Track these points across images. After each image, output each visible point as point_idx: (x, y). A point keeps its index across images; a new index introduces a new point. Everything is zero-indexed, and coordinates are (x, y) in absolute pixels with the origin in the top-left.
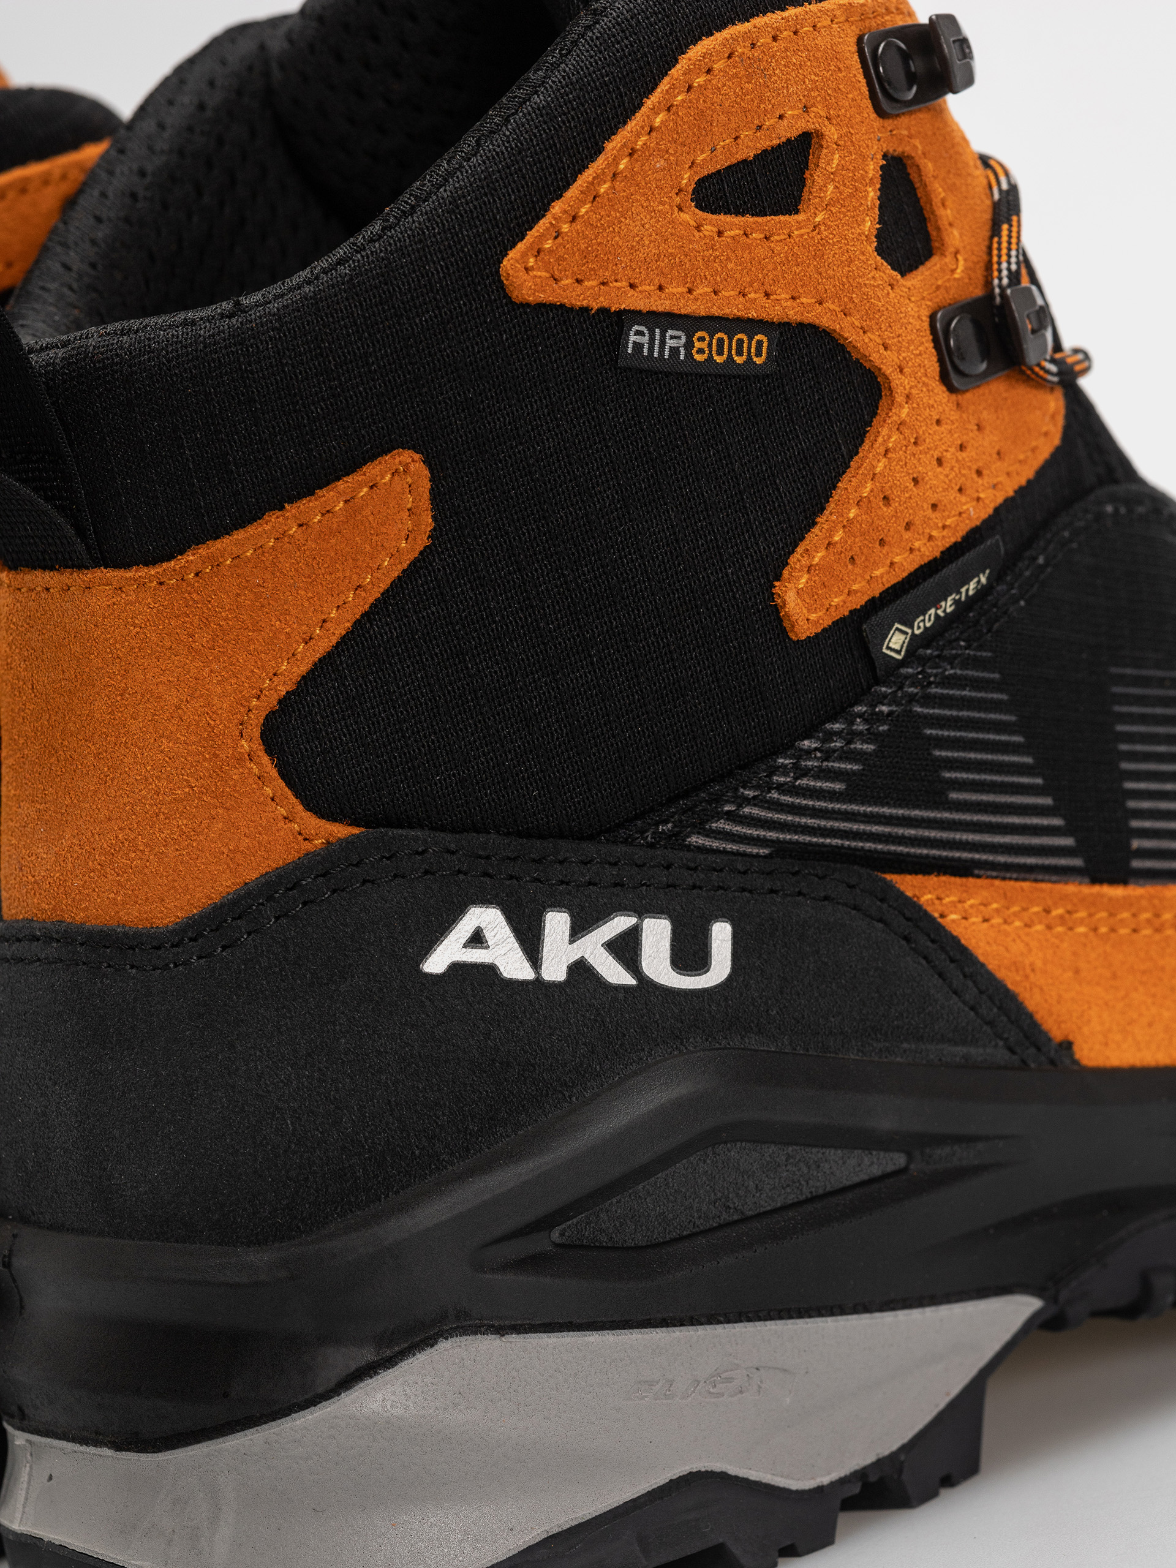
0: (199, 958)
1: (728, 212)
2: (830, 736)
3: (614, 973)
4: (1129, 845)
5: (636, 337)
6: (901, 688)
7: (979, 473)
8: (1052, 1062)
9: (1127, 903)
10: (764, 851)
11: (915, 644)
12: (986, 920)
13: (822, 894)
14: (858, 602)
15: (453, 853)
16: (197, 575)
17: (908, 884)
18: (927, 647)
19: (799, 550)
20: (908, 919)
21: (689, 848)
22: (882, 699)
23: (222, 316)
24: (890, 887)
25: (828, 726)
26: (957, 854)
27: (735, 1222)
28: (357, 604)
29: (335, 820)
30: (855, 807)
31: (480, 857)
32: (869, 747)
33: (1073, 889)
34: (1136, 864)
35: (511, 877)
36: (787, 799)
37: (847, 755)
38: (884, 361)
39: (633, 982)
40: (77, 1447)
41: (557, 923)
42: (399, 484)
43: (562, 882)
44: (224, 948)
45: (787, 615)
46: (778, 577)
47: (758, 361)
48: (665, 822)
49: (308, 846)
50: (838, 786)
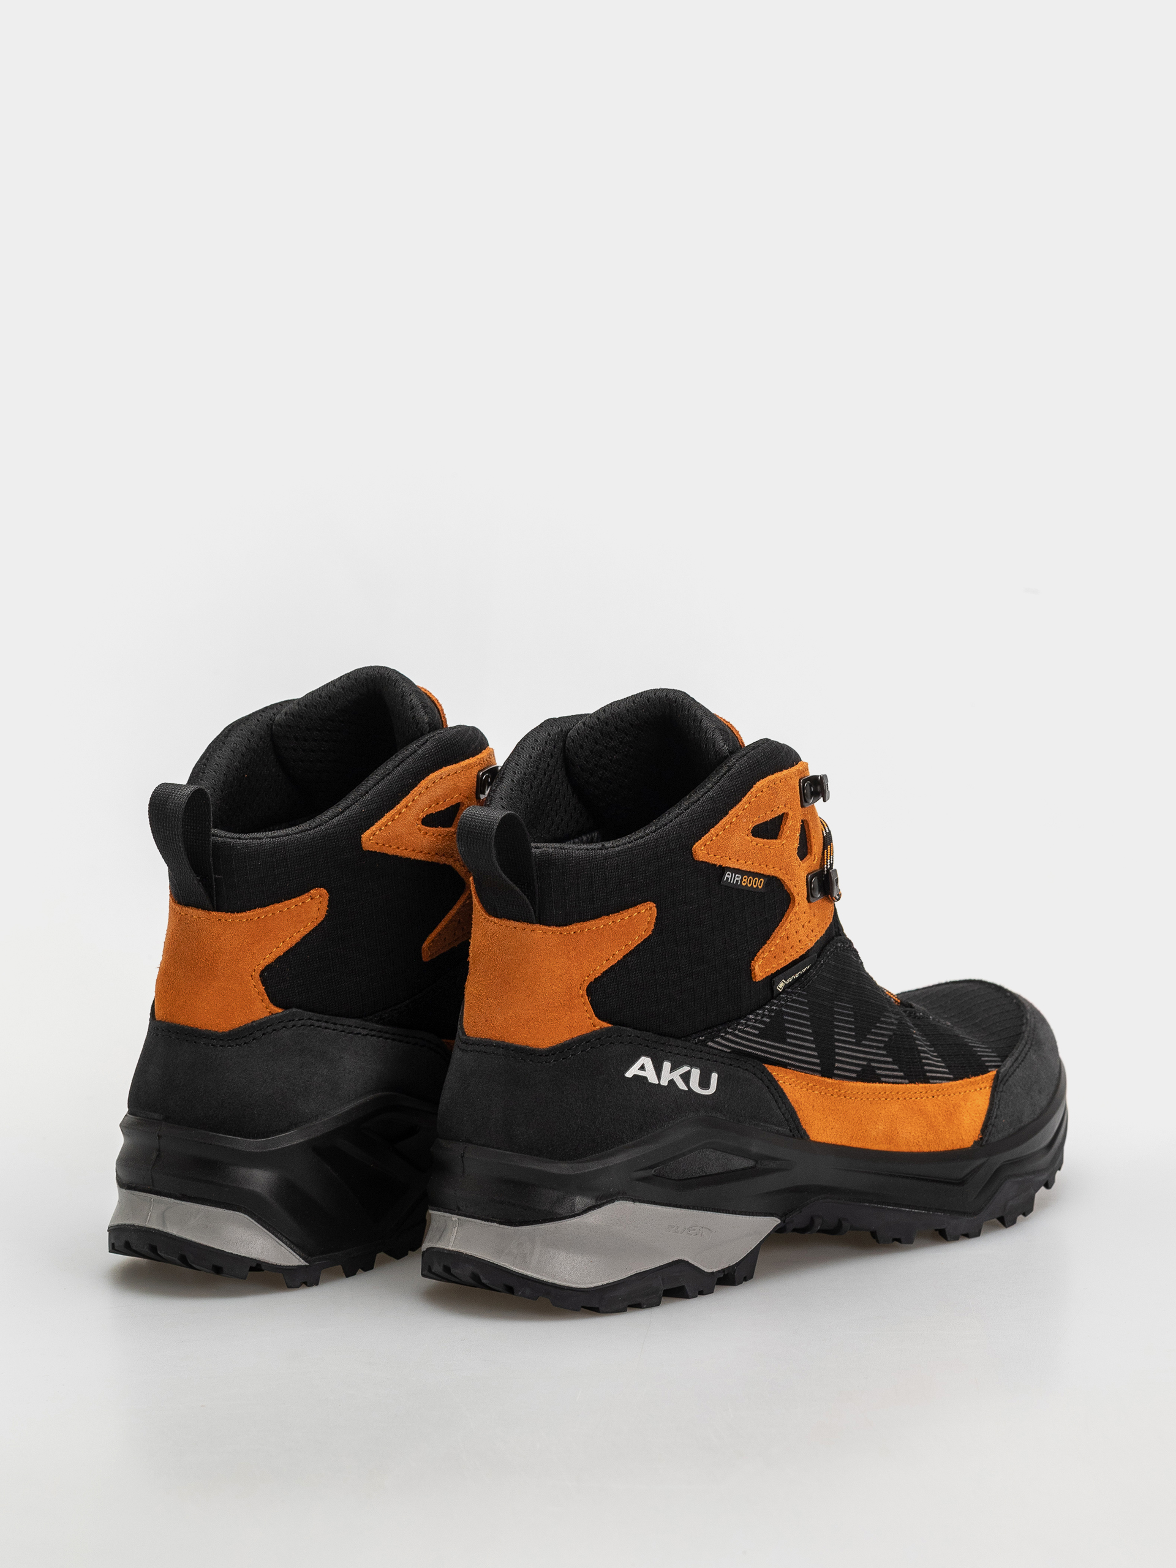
0: (554, 1061)
1: (759, 837)
2: (758, 1014)
3: (682, 1085)
4: (834, 1065)
5: (728, 876)
6: (780, 1001)
7: (812, 931)
8: (802, 1137)
9: (832, 1085)
10: (729, 1051)
11: (787, 986)
12: (790, 1084)
13: (745, 1068)
14: (774, 971)
15: (639, 1037)
16: (574, 933)
17: (770, 1068)
18: (789, 988)
19: (761, 951)
20: (769, 1080)
21: (707, 1046)
22: (774, 1004)
23: (598, 849)
24: (765, 1069)
25: (758, 1011)
26: (784, 1060)
27: (704, 1176)
28: (625, 950)
29: (603, 1021)
30: (759, 1040)
31: (646, 1040)
32: (768, 1020)
33: (817, 1077)
34: (836, 1072)
35: (655, 1048)
36: (740, 1034)
37: (761, 1022)
38: (794, 891)
39: (687, 1089)
40: (483, 1222)
41: (667, 1065)
42: (647, 913)
43: (670, 1052)
44: (563, 1059)
45: (754, 973)
46: (753, 959)
47: (760, 887)
48: (702, 1037)
49: (595, 1029)
50: (757, 1032)
